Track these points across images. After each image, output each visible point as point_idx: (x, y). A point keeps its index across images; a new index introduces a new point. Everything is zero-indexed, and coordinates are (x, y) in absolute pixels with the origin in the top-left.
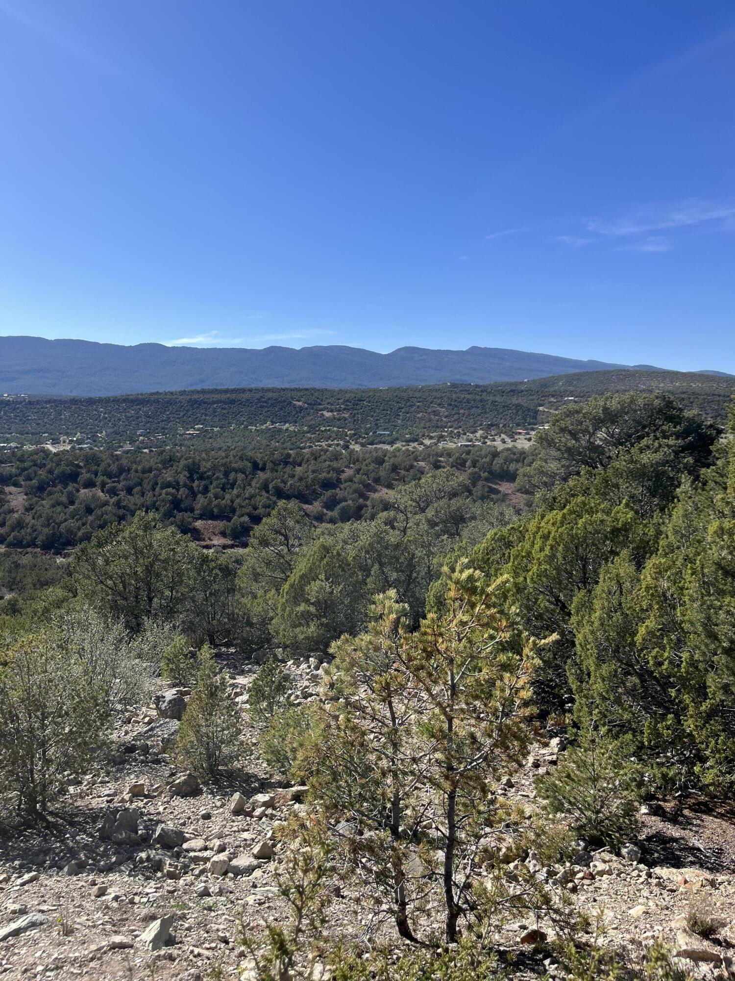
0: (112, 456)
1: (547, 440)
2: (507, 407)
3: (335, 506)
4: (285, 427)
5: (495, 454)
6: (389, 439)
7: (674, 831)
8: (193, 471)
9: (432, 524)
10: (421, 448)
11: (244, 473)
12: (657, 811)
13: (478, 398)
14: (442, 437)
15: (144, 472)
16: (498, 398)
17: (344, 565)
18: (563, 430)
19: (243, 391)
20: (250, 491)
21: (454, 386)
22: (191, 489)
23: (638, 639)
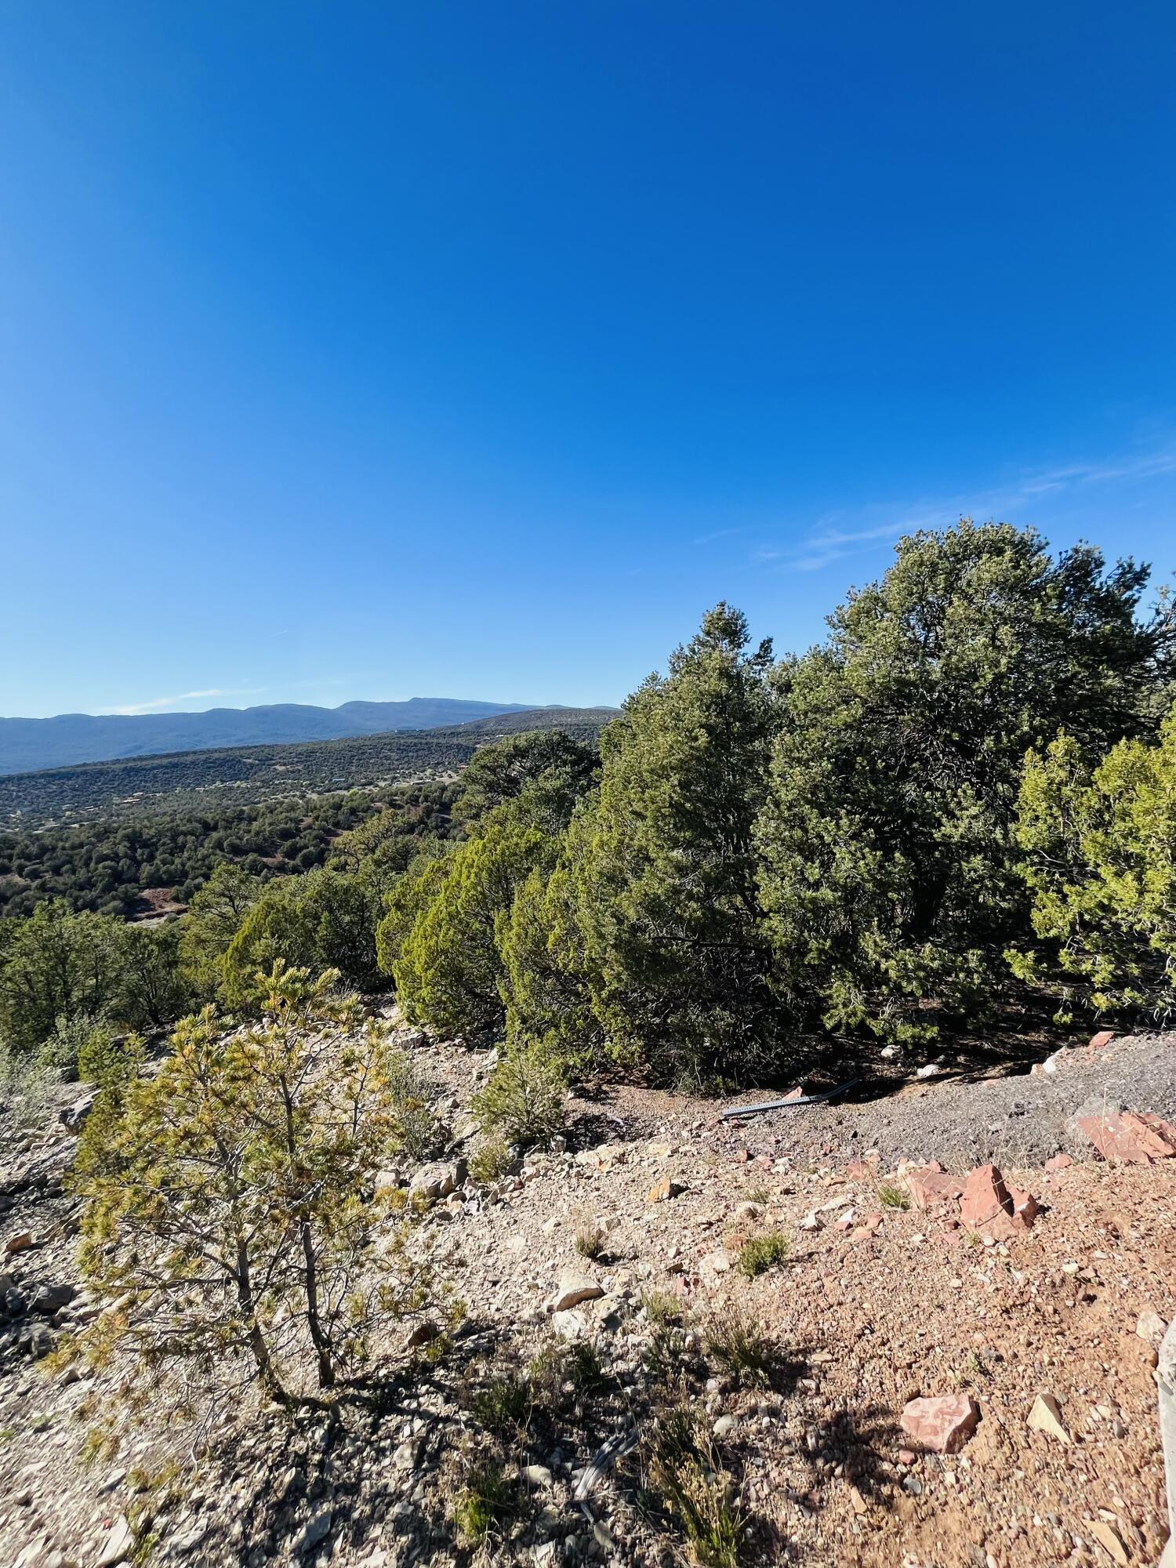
0: (31, 836)
1: (470, 777)
2: (449, 747)
3: (297, 854)
4: (236, 785)
5: (444, 789)
6: (344, 785)
7: (595, 1109)
8: (135, 840)
9: (378, 863)
10: (376, 790)
11: (192, 834)
12: (582, 1094)
13: (424, 741)
14: (395, 778)
15: (73, 848)
16: (442, 741)
17: (292, 919)
18: (483, 767)
19: (187, 754)
20: (202, 852)
21: (400, 732)
22: (133, 859)
23: (549, 946)
